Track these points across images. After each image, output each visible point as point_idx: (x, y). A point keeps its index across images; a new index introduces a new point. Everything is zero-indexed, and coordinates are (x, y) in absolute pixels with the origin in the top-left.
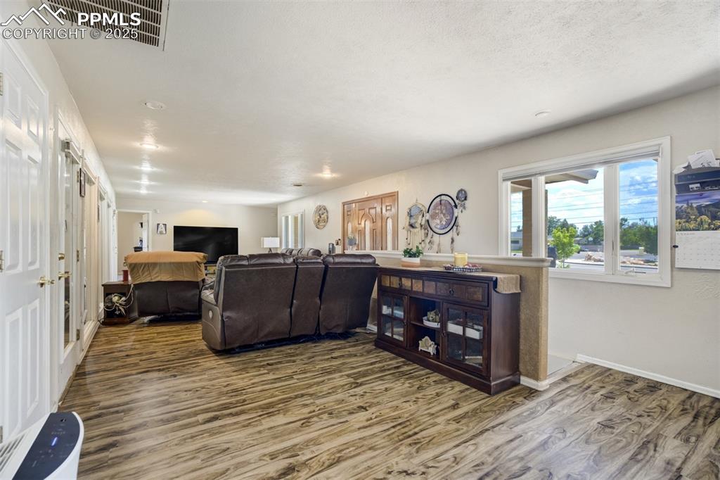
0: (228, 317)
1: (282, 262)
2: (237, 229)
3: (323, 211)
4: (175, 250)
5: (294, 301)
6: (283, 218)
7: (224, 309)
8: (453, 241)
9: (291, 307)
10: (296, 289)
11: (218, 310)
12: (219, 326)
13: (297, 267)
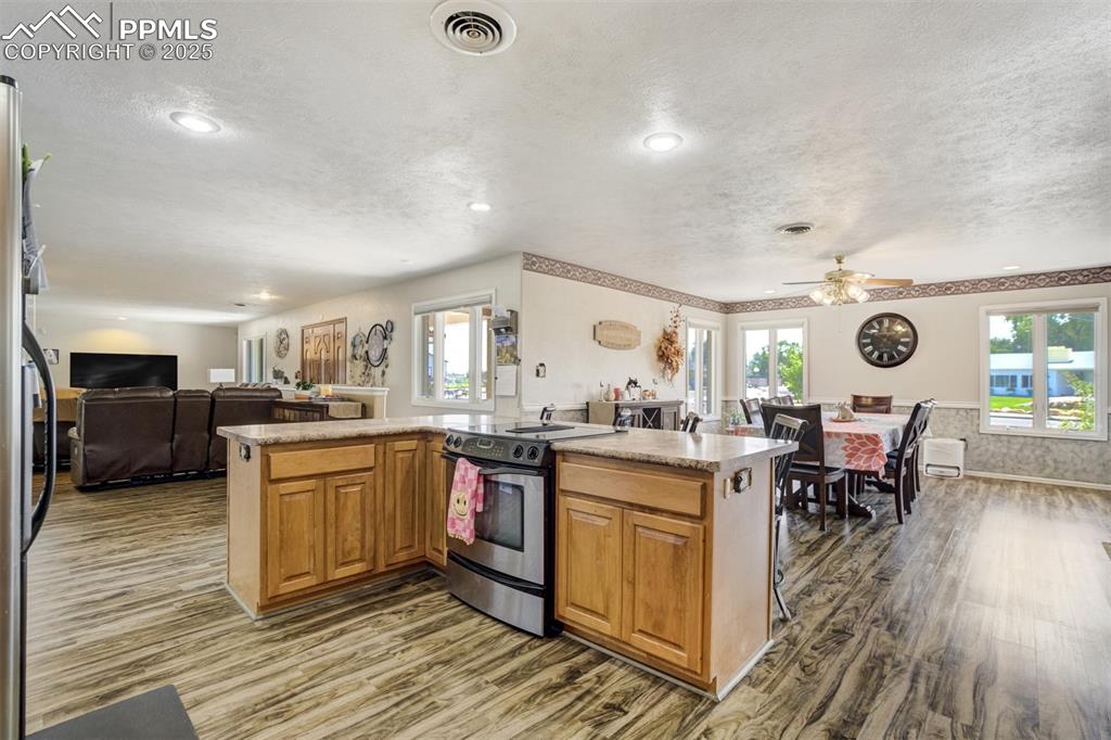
0: (90, 451)
1: (158, 395)
2: (176, 357)
3: (284, 336)
4: (72, 386)
5: (176, 436)
6: (245, 343)
7: (86, 443)
8: (383, 373)
9: (172, 441)
10: (177, 423)
11: (81, 444)
12: (81, 460)
13: (176, 401)
